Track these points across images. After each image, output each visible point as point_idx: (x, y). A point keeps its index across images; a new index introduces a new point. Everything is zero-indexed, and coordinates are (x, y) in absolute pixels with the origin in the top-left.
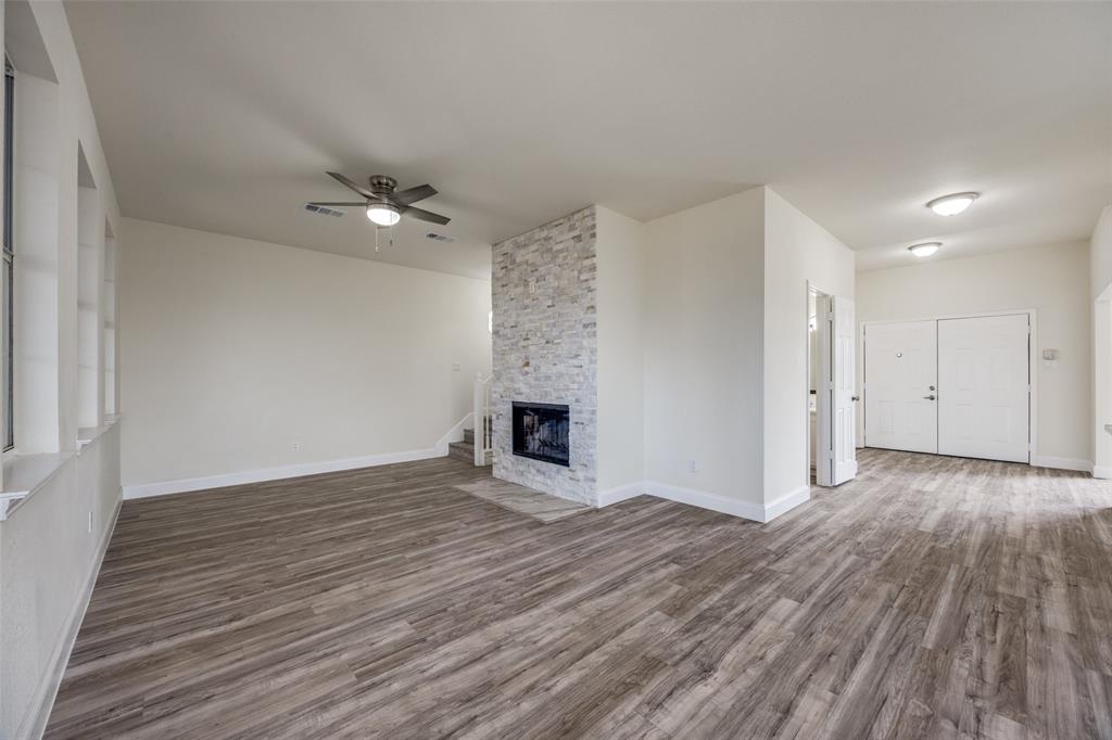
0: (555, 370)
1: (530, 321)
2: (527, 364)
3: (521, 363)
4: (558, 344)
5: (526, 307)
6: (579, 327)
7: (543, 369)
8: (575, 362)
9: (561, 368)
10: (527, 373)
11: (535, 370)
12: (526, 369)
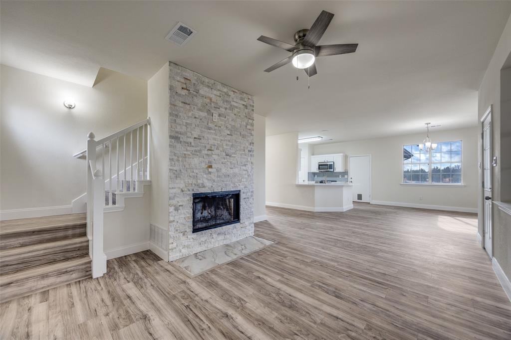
0: (231, 171)
1: (215, 139)
2: (211, 167)
3: (204, 166)
4: (235, 157)
5: (210, 129)
6: (247, 151)
7: (224, 171)
8: (244, 168)
9: (236, 170)
10: (210, 173)
11: (218, 171)
12: (210, 170)
